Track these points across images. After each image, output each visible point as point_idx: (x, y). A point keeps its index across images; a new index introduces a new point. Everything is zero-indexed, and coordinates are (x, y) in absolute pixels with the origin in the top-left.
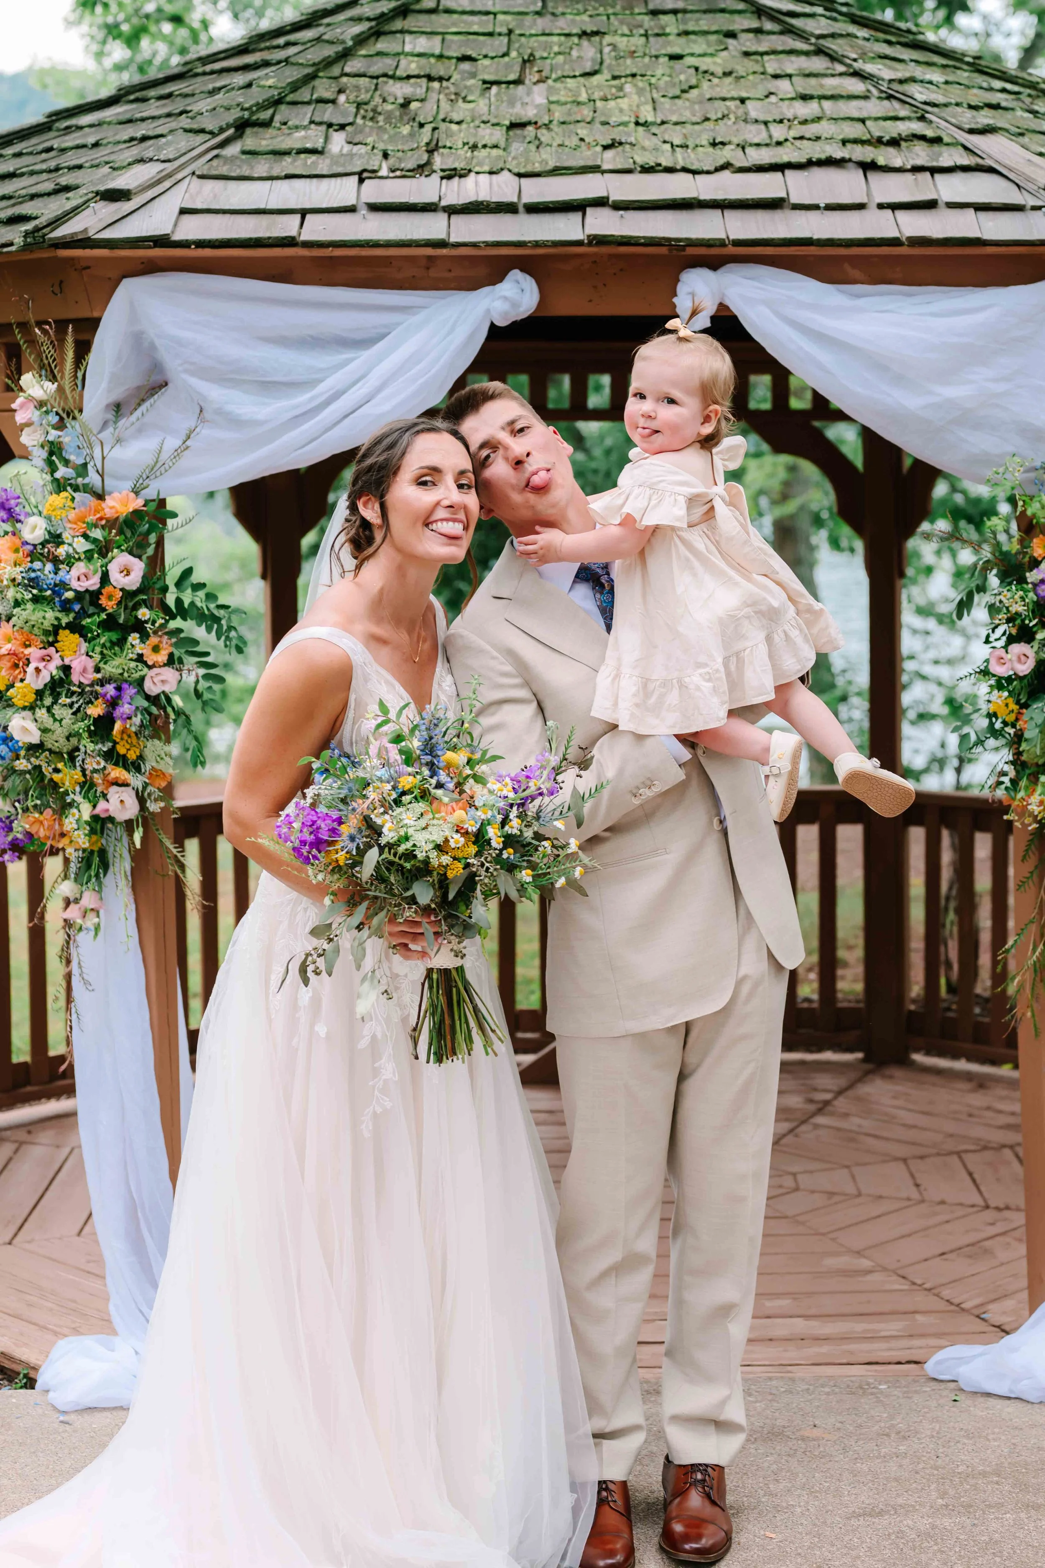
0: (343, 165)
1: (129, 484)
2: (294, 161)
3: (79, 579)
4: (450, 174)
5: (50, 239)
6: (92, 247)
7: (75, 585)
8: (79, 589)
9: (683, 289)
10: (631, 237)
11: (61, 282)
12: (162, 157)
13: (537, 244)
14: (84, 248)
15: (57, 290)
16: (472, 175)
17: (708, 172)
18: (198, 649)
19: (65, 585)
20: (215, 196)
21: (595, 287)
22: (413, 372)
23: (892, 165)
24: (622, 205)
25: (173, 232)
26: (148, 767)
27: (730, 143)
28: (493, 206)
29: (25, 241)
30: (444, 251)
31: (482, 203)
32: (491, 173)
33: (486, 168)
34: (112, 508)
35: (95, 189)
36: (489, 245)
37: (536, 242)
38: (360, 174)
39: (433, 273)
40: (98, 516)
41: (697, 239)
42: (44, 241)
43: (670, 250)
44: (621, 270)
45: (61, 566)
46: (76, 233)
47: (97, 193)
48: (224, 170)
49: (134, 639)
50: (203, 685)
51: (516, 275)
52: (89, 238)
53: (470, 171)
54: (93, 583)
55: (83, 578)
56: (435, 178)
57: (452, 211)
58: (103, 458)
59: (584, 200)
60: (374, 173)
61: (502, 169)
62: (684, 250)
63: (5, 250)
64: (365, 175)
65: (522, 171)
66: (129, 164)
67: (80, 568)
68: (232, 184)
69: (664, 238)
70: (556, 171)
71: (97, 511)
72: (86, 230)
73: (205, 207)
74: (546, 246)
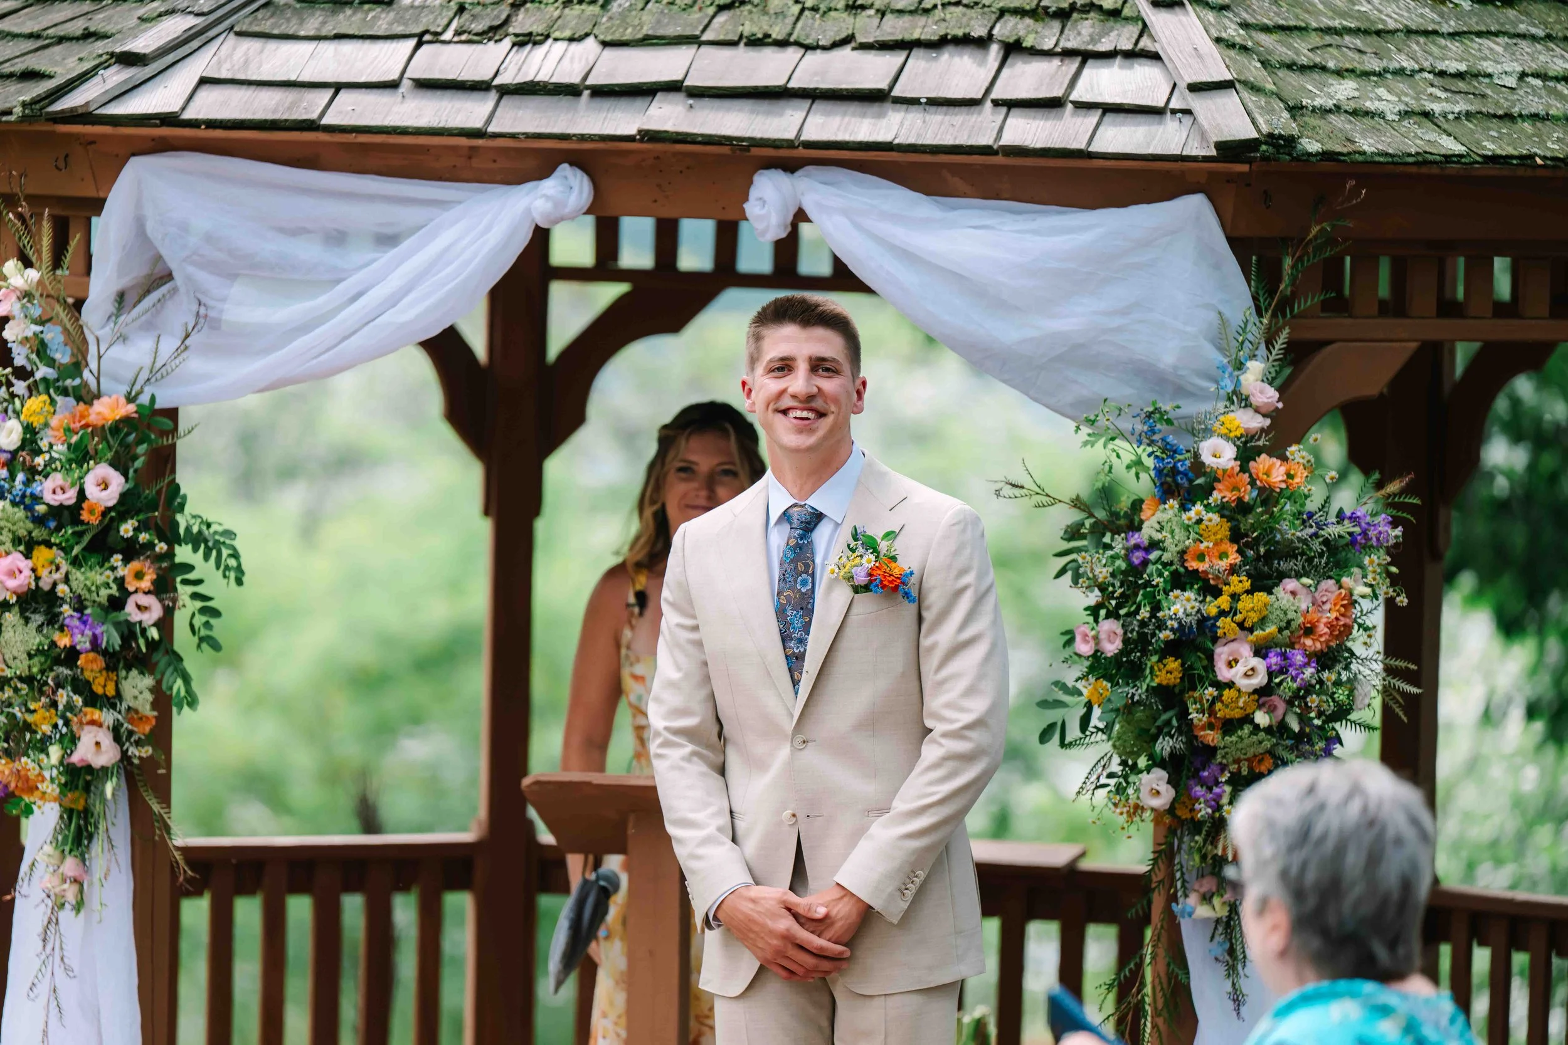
0: (406, 24)
1: (125, 389)
2: (354, 13)
3: (54, 492)
4: (526, 40)
5: (48, 113)
6: (93, 123)
7: (49, 498)
8: (52, 503)
9: (754, 193)
10: (687, 134)
11: (67, 156)
12: (196, 9)
13: (583, 138)
14: (85, 124)
15: (61, 164)
16: (550, 41)
17: (824, 48)
18: (191, 576)
19: (37, 499)
20: (246, 62)
21: (659, 186)
22: (443, 274)
23: (1038, 47)
24: (696, 92)
25: (183, 109)
26: (124, 706)
27: (871, 6)
28: (550, 87)
29: (23, 112)
30: (480, 142)
31: (538, 83)
32: (571, 40)
33: (567, 33)
34: (99, 413)
35: (110, 50)
36: (529, 136)
37: (582, 135)
38: (421, 35)
39: (476, 163)
40: (83, 422)
41: (761, 139)
42: (41, 115)
43: (733, 151)
44: (688, 168)
45: (37, 477)
46: (76, 107)
47: (112, 55)
48: (266, 26)
49: (117, 561)
50: (199, 620)
51: (565, 169)
52: (91, 113)
53: (548, 36)
54: (69, 497)
55: (58, 491)
56: (507, 43)
57: (505, 91)
58: (100, 357)
59: (655, 83)
60: (436, 37)
61: (587, 35)
62: (749, 151)
63: (4, 119)
64: (427, 37)
65: (608, 38)
66: (160, 15)
67: (57, 479)
68: (272, 45)
69: (724, 137)
70: (647, 41)
71: (82, 417)
72: (87, 103)
73: (229, 76)
74: (592, 140)
